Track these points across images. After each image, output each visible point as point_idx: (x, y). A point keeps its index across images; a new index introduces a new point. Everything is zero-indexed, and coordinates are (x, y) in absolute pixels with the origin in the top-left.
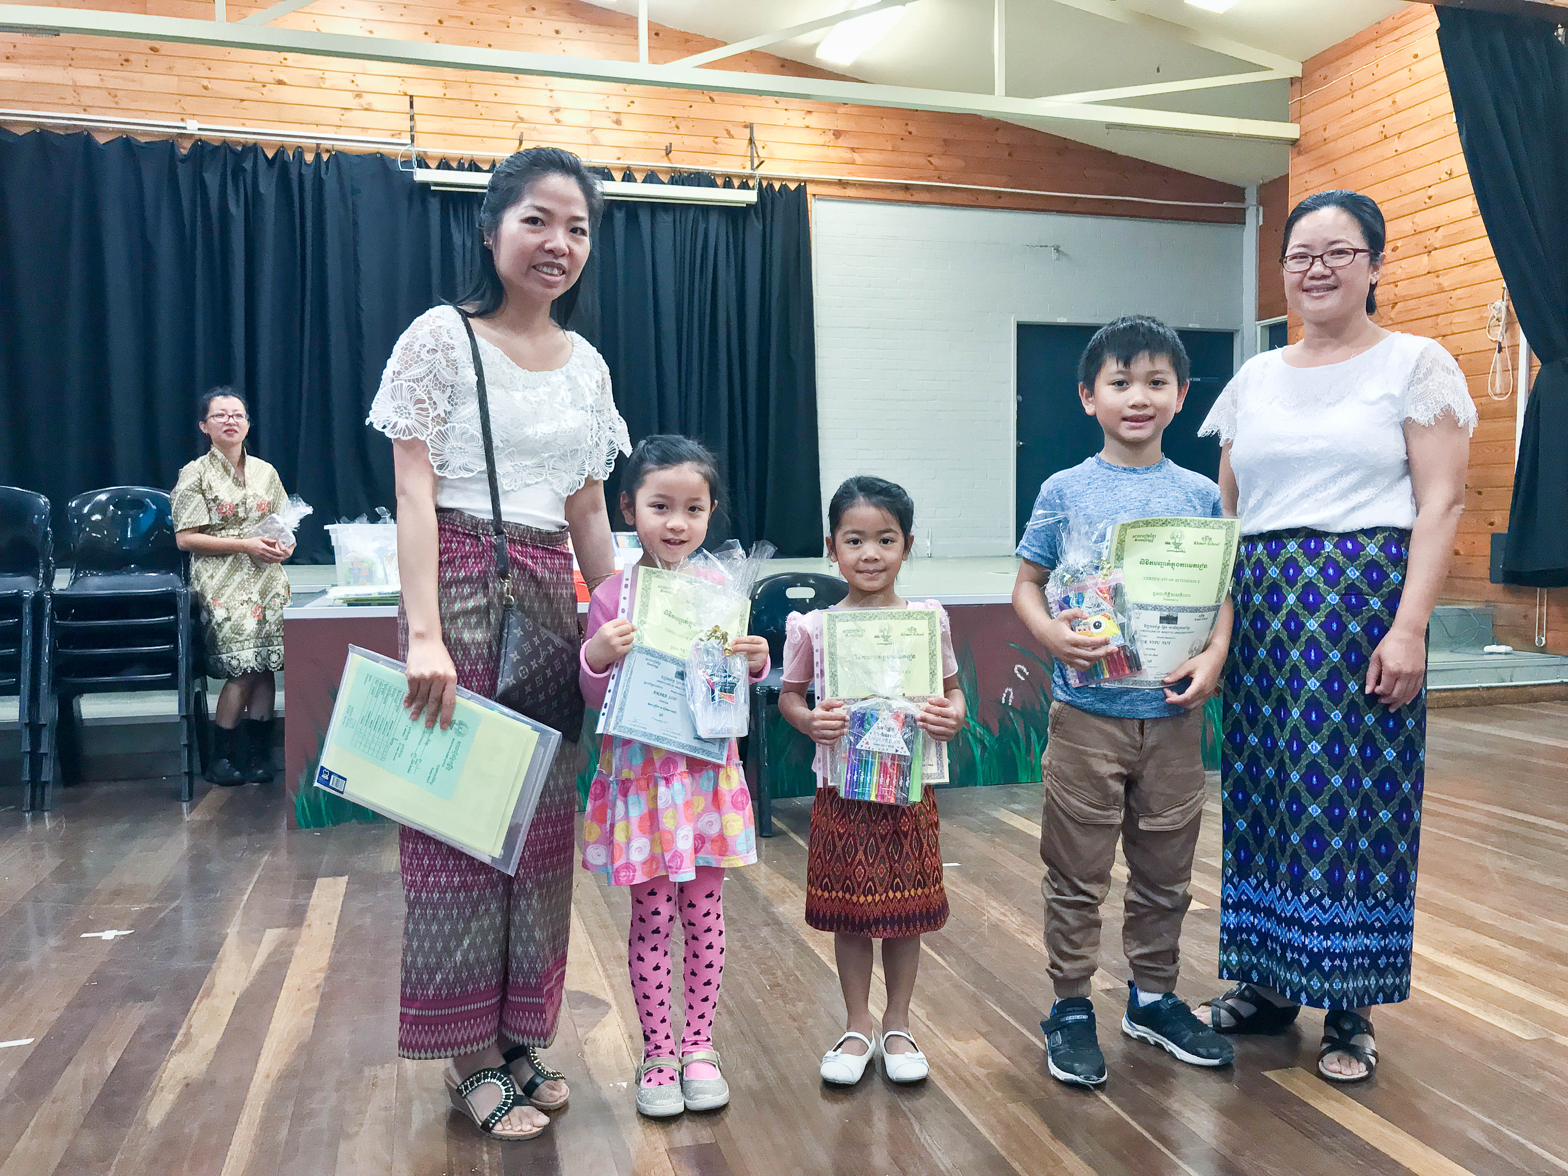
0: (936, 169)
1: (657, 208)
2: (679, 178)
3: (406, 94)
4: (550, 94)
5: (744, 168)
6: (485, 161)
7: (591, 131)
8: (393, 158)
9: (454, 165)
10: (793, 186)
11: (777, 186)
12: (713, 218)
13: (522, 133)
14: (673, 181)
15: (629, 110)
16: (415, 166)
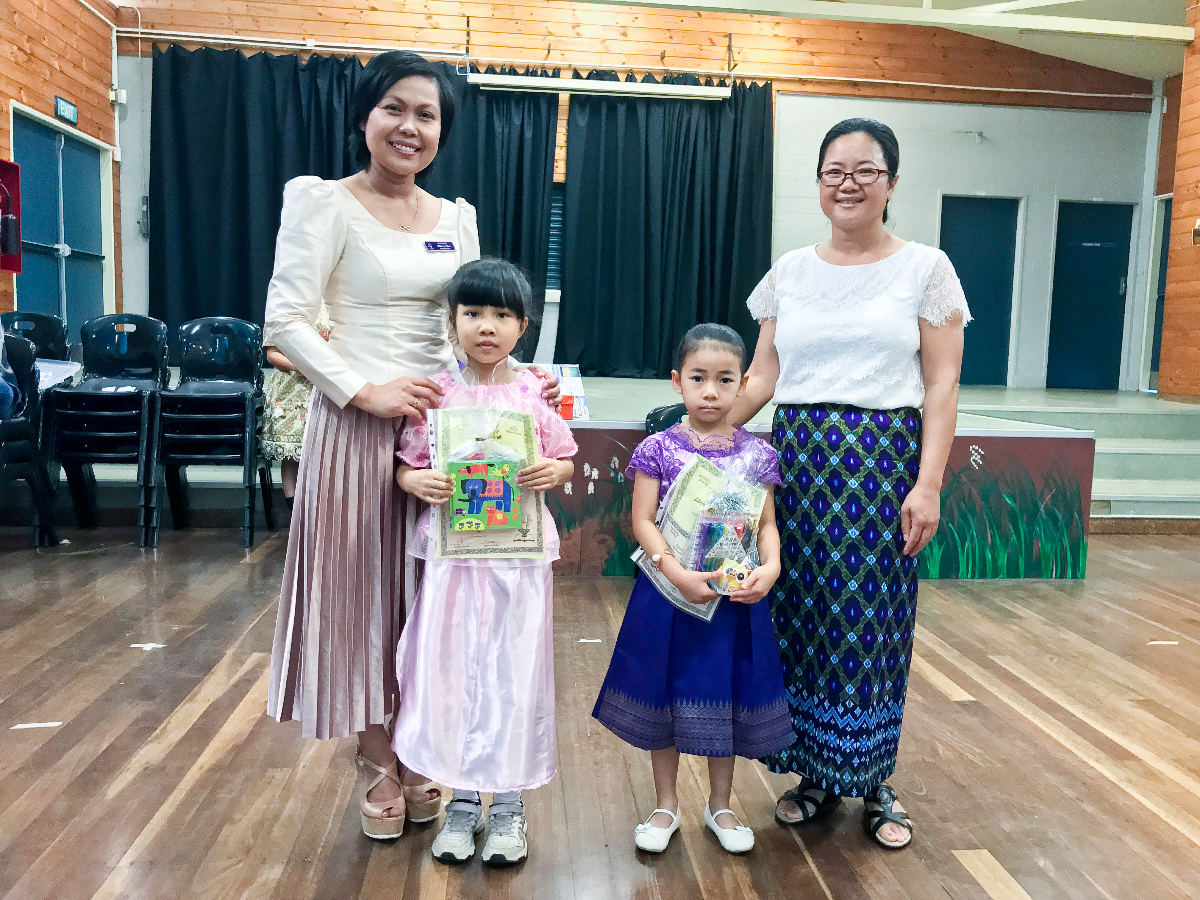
0: (881, 68)
1: (650, 102)
2: (670, 79)
3: (464, 15)
4: (572, 13)
5: (723, 69)
6: (521, 67)
7: (604, 41)
8: (453, 65)
9: (498, 70)
10: (761, 84)
11: (748, 84)
12: (696, 111)
13: (550, 45)
14: (666, 81)
15: (633, 24)
16: (469, 71)
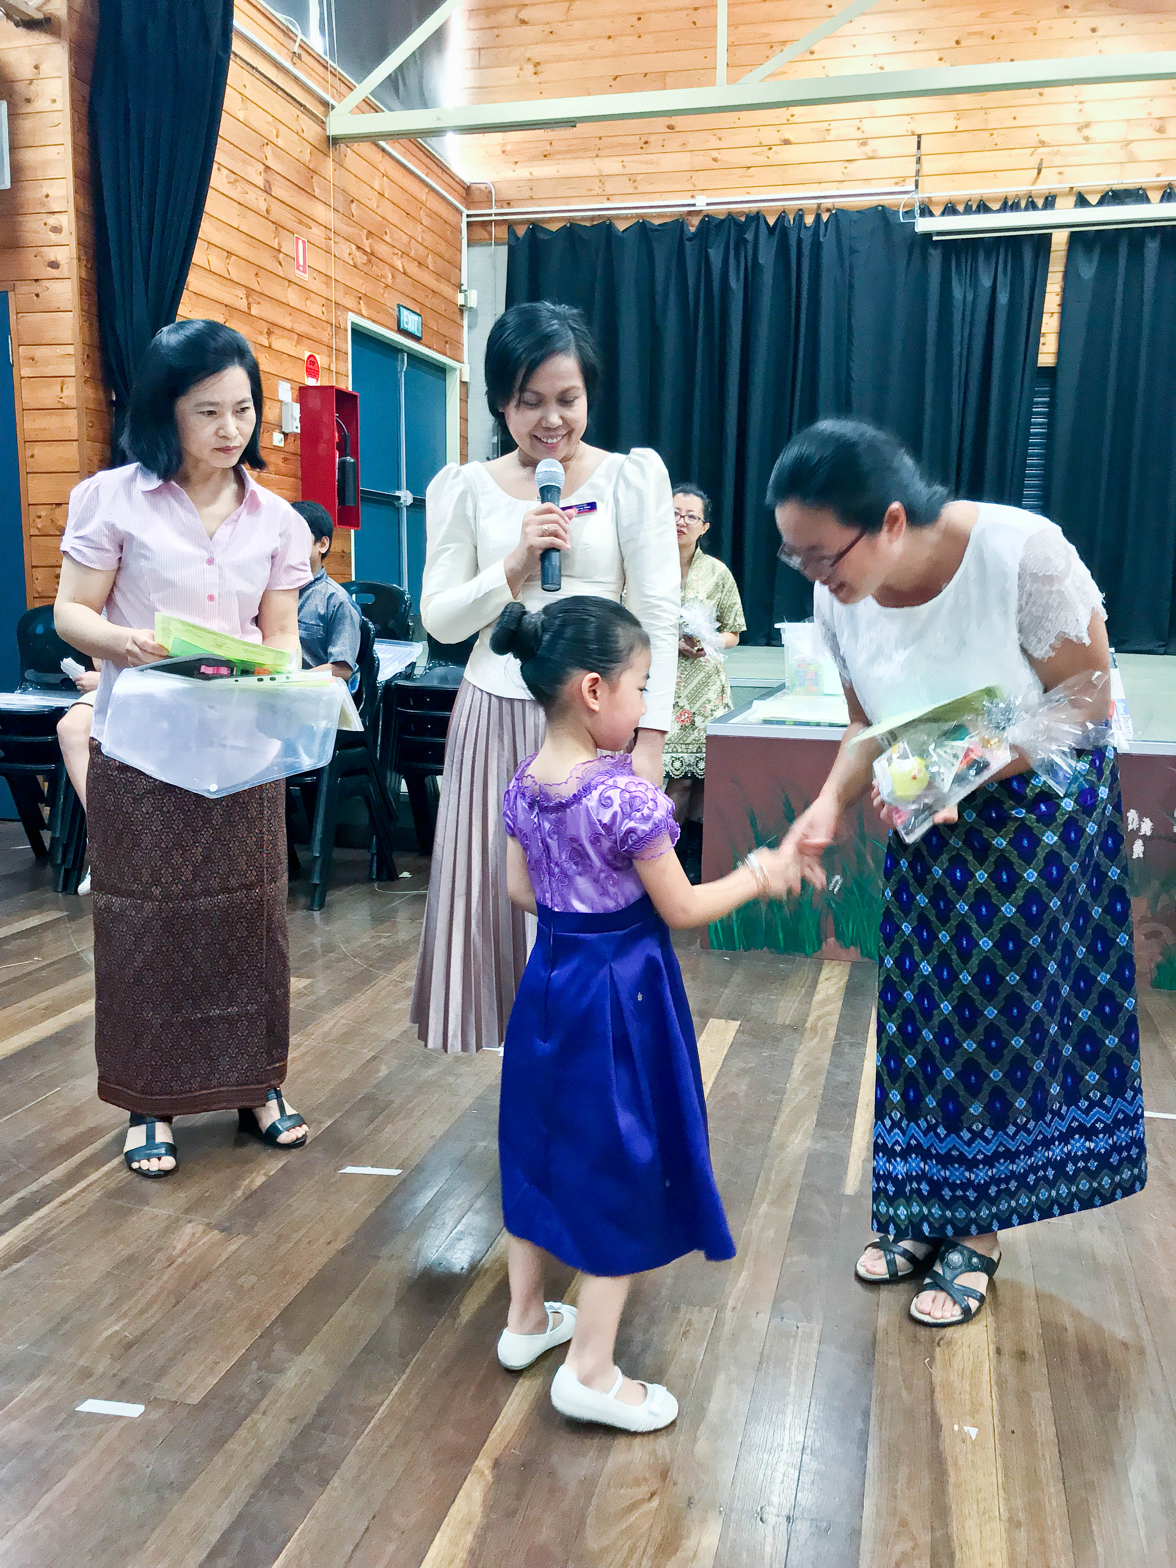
4: (1079, 107)
6: (995, 200)
7: (1127, 145)
8: (895, 209)
9: (961, 208)
13: (1042, 160)
16: (918, 216)
